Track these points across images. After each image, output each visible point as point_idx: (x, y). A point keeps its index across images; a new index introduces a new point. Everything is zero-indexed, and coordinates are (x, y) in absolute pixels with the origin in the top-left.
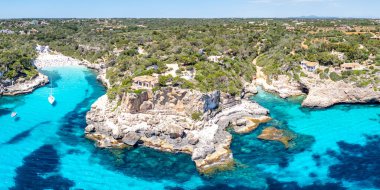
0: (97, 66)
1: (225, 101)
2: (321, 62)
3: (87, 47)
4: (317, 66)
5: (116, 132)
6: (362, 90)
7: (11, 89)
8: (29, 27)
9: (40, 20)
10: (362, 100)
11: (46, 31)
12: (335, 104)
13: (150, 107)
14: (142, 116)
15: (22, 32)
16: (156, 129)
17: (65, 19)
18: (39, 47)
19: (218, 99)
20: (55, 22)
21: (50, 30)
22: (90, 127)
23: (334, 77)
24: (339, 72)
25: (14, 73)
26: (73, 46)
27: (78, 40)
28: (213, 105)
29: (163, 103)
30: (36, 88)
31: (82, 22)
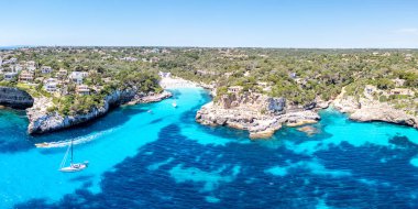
0: (211, 87)
1: (289, 107)
2: (379, 87)
3: (204, 72)
4: (375, 89)
5: (213, 118)
6: (396, 112)
7: (145, 99)
8: (151, 55)
9: (161, 49)
10: (395, 120)
11: (167, 59)
12: (373, 121)
13: (237, 105)
14: (231, 111)
15: (145, 60)
16: (238, 118)
17: (187, 48)
18: (161, 73)
19: (284, 104)
20: (176, 51)
21: (172, 58)
22: (198, 115)
23: (383, 99)
24: (388, 96)
25: (146, 88)
26: (192, 72)
27: (198, 67)
28: (279, 108)
29: (245, 102)
30: (162, 99)
31: (204, 51)
